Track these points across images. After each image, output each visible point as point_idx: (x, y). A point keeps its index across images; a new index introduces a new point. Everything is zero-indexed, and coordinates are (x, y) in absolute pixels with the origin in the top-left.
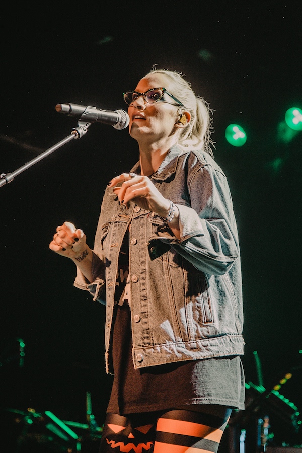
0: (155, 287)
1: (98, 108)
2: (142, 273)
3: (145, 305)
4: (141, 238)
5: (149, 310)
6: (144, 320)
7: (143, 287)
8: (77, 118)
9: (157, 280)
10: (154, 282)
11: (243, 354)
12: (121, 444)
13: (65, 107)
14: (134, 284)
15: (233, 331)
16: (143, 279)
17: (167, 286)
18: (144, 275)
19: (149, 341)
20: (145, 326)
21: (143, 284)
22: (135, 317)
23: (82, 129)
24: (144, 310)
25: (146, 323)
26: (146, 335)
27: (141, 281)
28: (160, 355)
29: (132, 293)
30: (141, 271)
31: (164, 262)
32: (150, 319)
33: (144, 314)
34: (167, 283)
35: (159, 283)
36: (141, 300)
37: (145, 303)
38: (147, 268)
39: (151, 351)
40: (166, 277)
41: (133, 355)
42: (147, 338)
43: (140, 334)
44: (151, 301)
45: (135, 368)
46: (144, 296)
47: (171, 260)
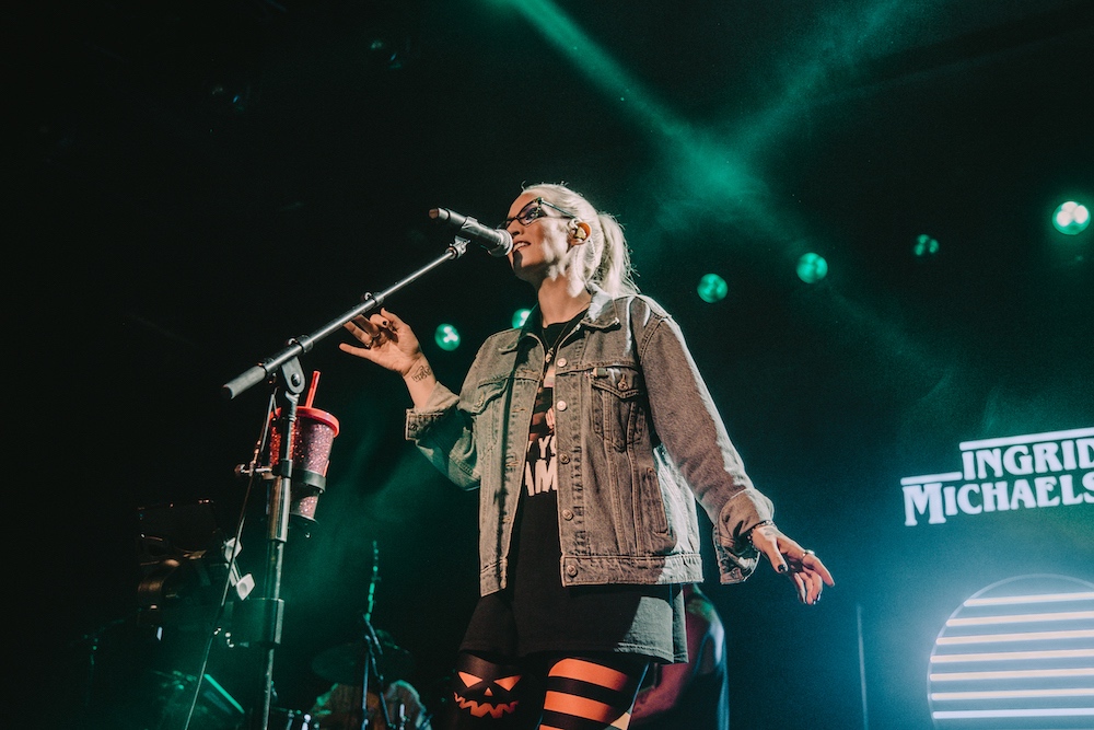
0: (594, 474)
1: (479, 222)
2: (575, 451)
3: (579, 498)
4: (572, 402)
5: (585, 505)
6: (577, 518)
7: (575, 472)
8: (456, 230)
9: (596, 464)
10: (593, 466)
11: (702, 580)
12: (473, 704)
13: (443, 213)
14: (562, 466)
15: (687, 549)
16: (576, 460)
17: (609, 475)
18: (578, 455)
19: (584, 549)
20: (579, 527)
21: (577, 468)
22: (564, 512)
23: (460, 246)
24: (576, 503)
25: (580, 522)
26: (580, 540)
27: (574, 463)
28: (601, 570)
29: (559, 478)
30: (573, 449)
31: (605, 441)
32: (586, 518)
33: (578, 510)
34: (609, 472)
35: (599, 469)
36: (573, 489)
37: (580, 494)
38: (583, 445)
39: (588, 563)
40: (609, 462)
41: (562, 565)
42: (582, 544)
43: (571, 538)
44: (589, 492)
45: (564, 585)
46: (578, 485)
47: (614, 440)
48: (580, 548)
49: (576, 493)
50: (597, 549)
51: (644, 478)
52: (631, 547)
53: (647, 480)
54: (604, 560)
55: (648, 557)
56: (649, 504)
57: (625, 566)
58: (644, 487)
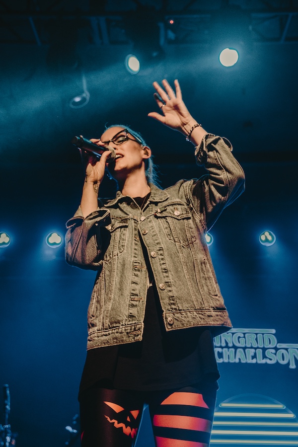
5: (171, 281)
6: (168, 288)
7: (162, 262)
12: (123, 425)
16: (161, 255)
17: (182, 262)
19: (175, 307)
20: (170, 294)
21: (162, 259)
22: (160, 285)
24: (167, 280)
25: (170, 291)
27: (160, 257)
28: (187, 319)
29: (153, 266)
31: (177, 243)
32: (174, 288)
33: (167, 284)
34: (182, 260)
36: (163, 272)
38: (164, 247)
39: (179, 315)
40: (181, 255)
41: (164, 318)
42: (174, 304)
43: (167, 301)
44: (172, 273)
45: (167, 330)
46: (165, 269)
47: (182, 242)
48: (173, 307)
49: (165, 274)
50: (182, 307)
51: (201, 264)
52: (201, 304)
53: (203, 264)
54: (188, 313)
55: (211, 309)
56: (206, 279)
57: (200, 316)
58: (202, 269)
